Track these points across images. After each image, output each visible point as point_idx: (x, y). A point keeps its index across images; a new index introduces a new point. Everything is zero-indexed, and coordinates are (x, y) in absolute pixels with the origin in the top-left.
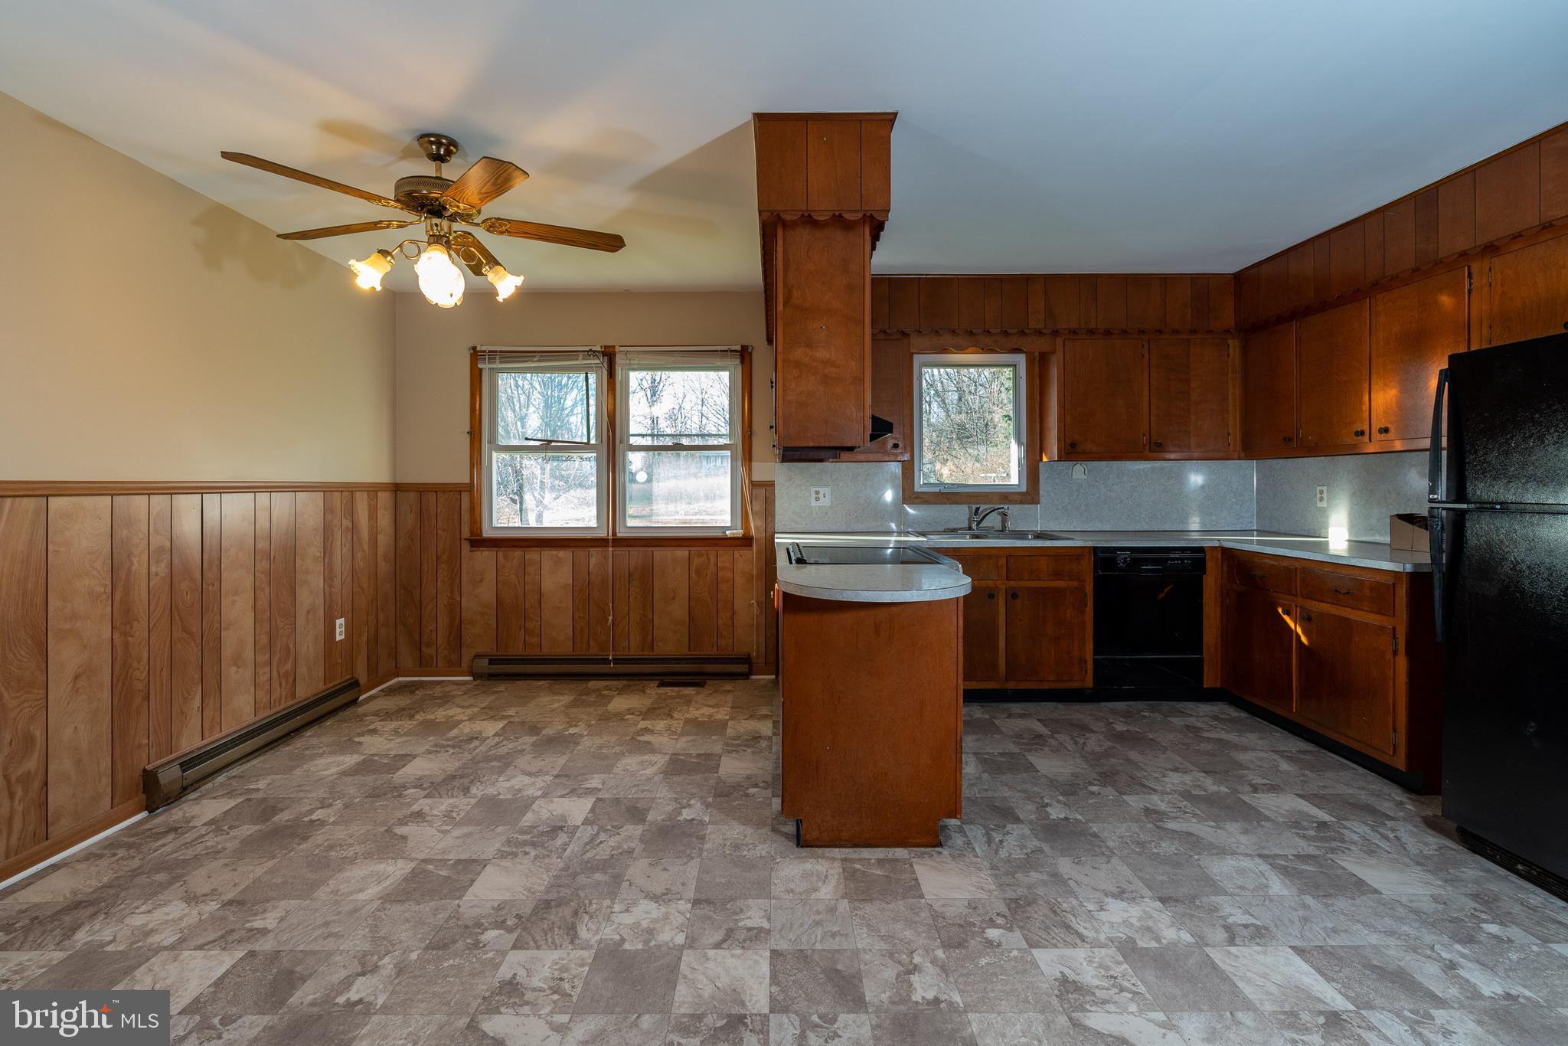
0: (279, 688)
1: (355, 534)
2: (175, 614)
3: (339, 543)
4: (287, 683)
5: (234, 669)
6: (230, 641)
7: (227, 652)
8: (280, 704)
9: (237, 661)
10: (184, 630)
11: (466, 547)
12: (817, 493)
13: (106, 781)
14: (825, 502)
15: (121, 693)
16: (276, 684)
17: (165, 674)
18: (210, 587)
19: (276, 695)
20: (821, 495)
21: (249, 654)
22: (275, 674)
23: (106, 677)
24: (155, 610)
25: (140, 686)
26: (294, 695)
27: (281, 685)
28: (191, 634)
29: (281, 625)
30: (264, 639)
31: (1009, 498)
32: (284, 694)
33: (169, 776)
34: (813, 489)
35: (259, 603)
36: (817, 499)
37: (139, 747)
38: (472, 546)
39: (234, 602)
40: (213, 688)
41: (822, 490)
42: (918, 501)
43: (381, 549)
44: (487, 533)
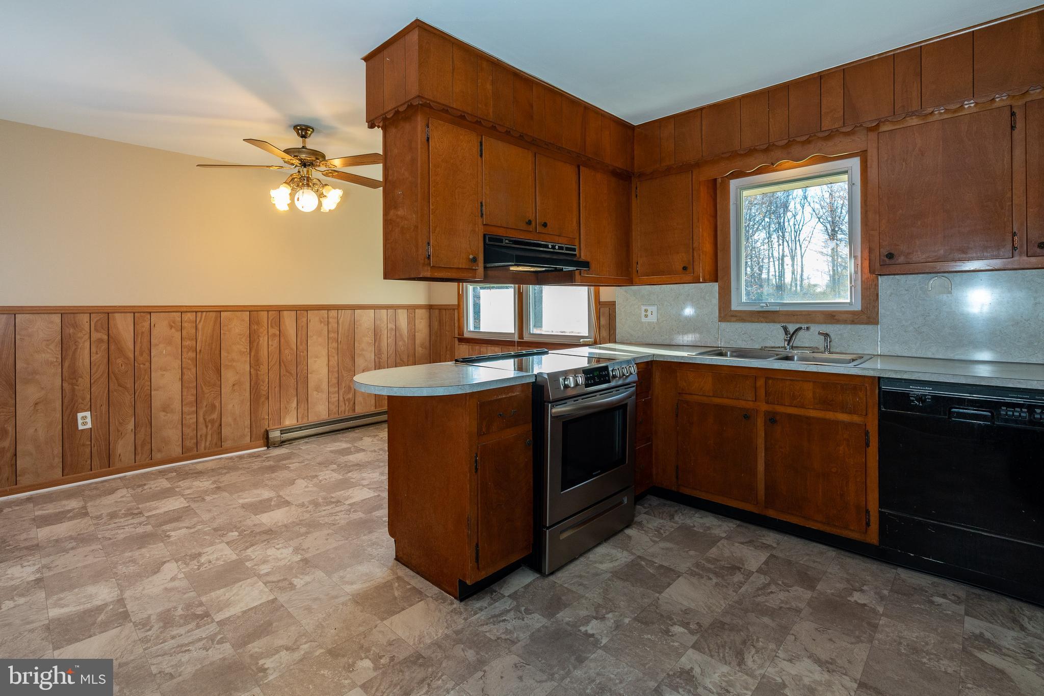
0: (344, 405)
1: (397, 332)
2: (282, 364)
3: (386, 336)
4: (349, 404)
5: (315, 393)
6: (313, 380)
7: (311, 384)
8: (345, 414)
9: (318, 389)
10: (287, 371)
11: (457, 342)
12: (646, 311)
13: (247, 430)
14: (652, 318)
15: (255, 394)
16: (342, 403)
17: (277, 389)
18: (301, 353)
19: (342, 409)
20: (649, 313)
21: (325, 386)
22: (341, 398)
23: (247, 386)
24: (271, 361)
25: (264, 393)
26: (354, 410)
27: (345, 404)
28: (291, 373)
29: (345, 375)
30: (335, 381)
31: (836, 317)
32: (347, 409)
33: (275, 435)
34: (643, 308)
35: (331, 363)
36: (646, 316)
37: (264, 419)
38: (459, 342)
39: (315, 361)
40: (303, 399)
41: (650, 309)
42: (734, 319)
43: (418, 342)
44: (466, 335)
